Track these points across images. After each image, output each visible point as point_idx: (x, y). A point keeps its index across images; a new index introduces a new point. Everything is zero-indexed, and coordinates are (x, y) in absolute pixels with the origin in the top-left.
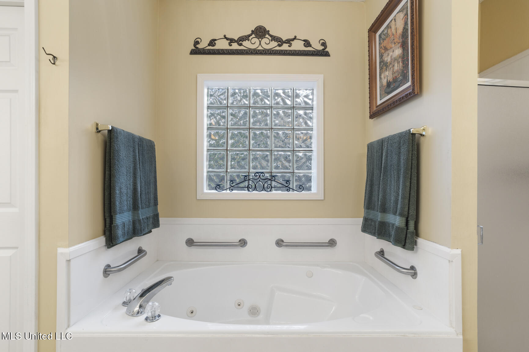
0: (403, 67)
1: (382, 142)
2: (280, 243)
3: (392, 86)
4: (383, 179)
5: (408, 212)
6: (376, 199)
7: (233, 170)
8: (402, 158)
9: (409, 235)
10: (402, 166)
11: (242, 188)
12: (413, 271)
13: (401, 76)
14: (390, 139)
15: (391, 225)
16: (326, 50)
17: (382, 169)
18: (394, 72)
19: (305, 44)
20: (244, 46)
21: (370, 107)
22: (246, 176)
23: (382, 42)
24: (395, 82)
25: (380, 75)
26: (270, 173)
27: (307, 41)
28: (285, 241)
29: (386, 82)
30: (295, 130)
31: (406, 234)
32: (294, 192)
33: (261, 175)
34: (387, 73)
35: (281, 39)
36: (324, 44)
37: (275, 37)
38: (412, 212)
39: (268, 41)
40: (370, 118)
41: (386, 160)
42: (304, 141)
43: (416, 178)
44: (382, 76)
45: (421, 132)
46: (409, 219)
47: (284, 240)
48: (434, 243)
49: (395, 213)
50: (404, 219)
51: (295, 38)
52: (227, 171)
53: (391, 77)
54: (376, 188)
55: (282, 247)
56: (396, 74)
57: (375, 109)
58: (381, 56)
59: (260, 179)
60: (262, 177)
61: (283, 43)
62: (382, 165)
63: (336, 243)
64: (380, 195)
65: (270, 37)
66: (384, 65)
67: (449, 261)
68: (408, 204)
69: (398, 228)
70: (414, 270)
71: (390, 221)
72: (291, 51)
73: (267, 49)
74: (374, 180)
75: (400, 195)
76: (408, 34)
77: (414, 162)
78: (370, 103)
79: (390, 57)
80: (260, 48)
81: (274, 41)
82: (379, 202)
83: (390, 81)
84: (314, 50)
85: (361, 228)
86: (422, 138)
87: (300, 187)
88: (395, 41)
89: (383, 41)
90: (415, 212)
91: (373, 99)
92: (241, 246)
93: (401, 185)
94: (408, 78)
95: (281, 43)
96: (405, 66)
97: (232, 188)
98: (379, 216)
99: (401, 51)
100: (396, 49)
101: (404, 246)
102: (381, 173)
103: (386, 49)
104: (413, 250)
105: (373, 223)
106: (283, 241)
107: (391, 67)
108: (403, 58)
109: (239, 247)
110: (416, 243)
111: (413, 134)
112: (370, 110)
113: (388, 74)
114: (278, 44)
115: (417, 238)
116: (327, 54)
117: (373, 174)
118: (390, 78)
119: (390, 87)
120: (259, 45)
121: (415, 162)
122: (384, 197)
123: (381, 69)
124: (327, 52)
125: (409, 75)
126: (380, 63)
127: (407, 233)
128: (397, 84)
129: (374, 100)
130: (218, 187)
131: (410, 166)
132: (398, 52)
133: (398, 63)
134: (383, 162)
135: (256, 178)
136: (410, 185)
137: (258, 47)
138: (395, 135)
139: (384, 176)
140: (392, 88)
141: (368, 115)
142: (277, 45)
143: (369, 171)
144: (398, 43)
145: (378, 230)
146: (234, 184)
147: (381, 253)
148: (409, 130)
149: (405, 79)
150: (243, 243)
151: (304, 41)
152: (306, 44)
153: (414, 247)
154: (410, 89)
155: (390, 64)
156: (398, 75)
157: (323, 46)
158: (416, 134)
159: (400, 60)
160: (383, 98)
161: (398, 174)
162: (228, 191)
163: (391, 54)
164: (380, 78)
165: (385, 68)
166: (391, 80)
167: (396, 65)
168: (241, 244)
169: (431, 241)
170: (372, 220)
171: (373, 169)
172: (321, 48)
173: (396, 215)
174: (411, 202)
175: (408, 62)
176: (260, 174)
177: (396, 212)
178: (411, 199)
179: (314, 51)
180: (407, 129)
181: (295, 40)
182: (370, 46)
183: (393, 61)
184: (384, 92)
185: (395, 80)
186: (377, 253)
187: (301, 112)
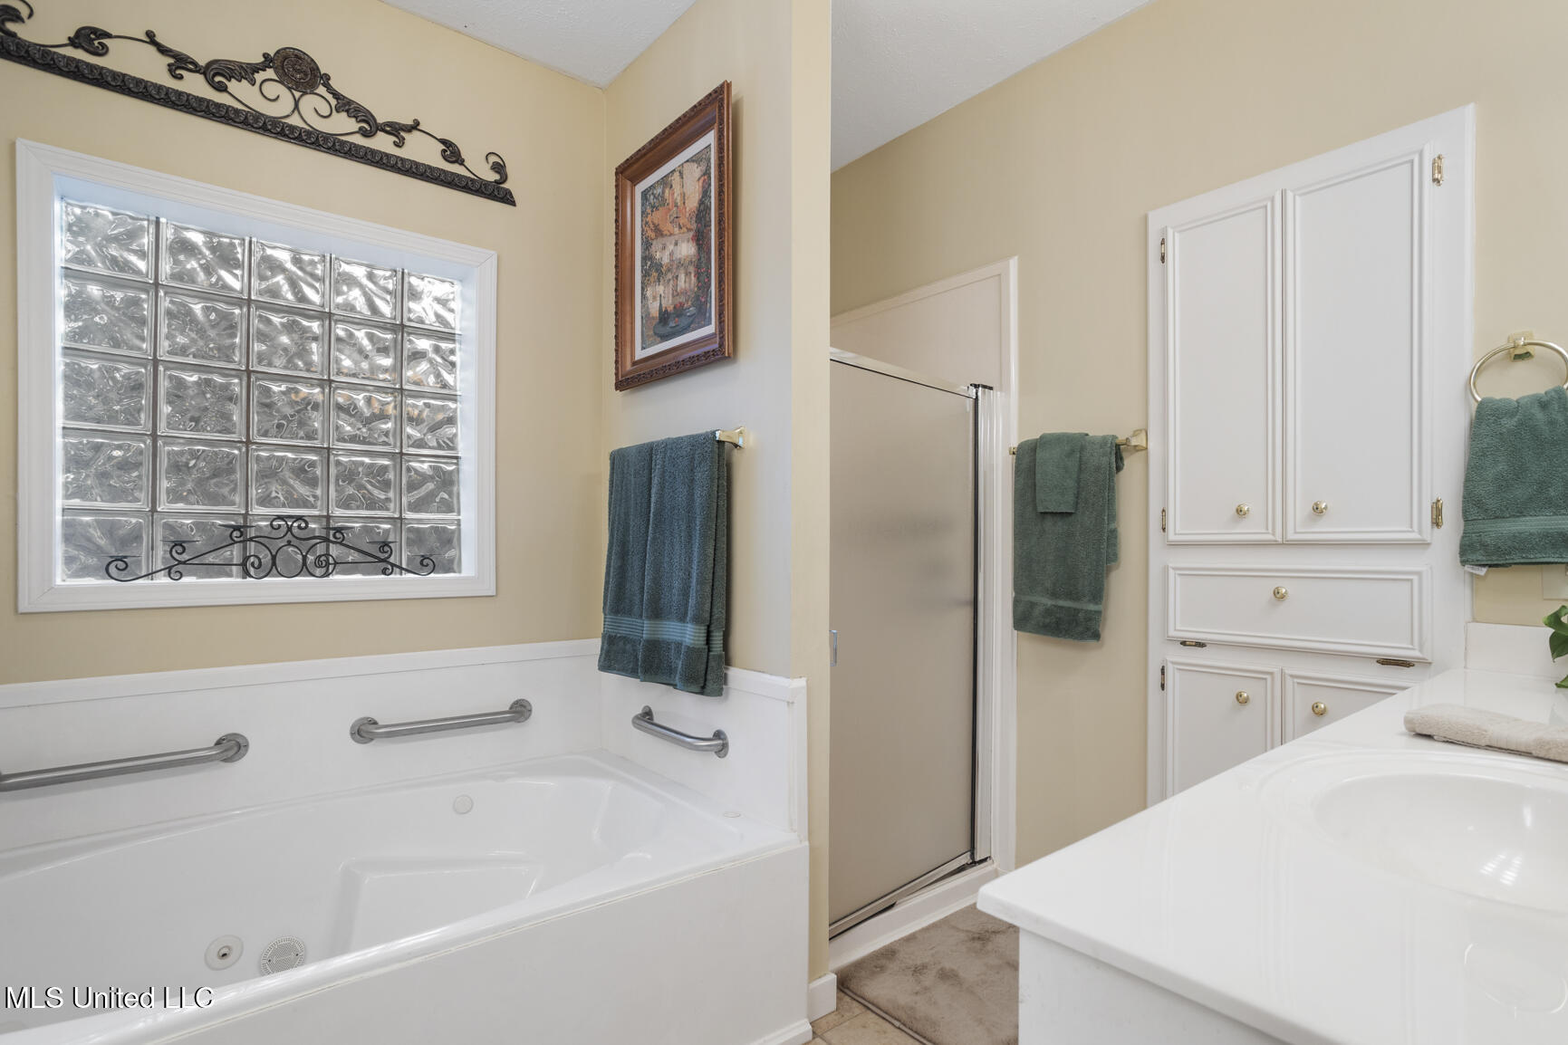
0: (699, 288)
1: (649, 453)
2: (364, 731)
3: (672, 324)
4: (654, 539)
5: (711, 612)
6: (636, 588)
7: (181, 505)
8: (698, 492)
9: (712, 664)
10: (698, 511)
11: (222, 568)
12: (720, 742)
13: (693, 305)
14: (671, 446)
15: (673, 646)
16: (505, 186)
17: (651, 515)
18: (676, 291)
19: (444, 151)
20: (237, 99)
21: (617, 362)
22: (236, 528)
23: (649, 210)
24: (679, 316)
25: (643, 289)
26: (325, 520)
27: (450, 146)
28: (380, 723)
29: (658, 309)
30: (406, 393)
31: (707, 662)
32: (404, 576)
33: (295, 524)
34: (660, 289)
35: (369, 117)
36: (499, 168)
37: (350, 102)
38: (719, 613)
39: (325, 110)
40: (616, 389)
41: (661, 496)
42: (434, 428)
43: (725, 539)
44: (649, 293)
45: (735, 441)
46: (712, 628)
47: (376, 719)
48: (760, 674)
49: (682, 619)
50: (703, 629)
51: (415, 126)
52: (153, 510)
53: (670, 301)
54: (634, 561)
55: (373, 742)
56: (682, 299)
57: (629, 367)
58: (647, 244)
59: (289, 536)
60: (295, 531)
61: (377, 129)
62: (649, 507)
63: (530, 711)
64: (647, 579)
65: (331, 96)
66: (654, 270)
67: (788, 702)
68: (710, 596)
69: (691, 651)
70: (722, 739)
71: (671, 637)
72: (403, 160)
73: (322, 132)
74: (629, 542)
75: (694, 575)
76: (710, 218)
77: (721, 503)
78: (616, 351)
79: (667, 253)
80: (295, 121)
81: (344, 114)
82: (645, 594)
83: (666, 311)
84: (473, 177)
85: (599, 661)
86: (735, 451)
87: (425, 562)
88: (682, 221)
89: (652, 211)
90: (724, 611)
91: (625, 341)
92: (225, 760)
93: (696, 554)
94: (708, 315)
95: (371, 127)
96: (703, 286)
97: (174, 569)
98: (646, 629)
99: (693, 249)
100: (683, 242)
101: (703, 691)
102: (648, 525)
103: (659, 232)
104: (720, 694)
105: (628, 647)
106: (375, 723)
107: (671, 277)
108: (698, 267)
109: (216, 762)
110: (724, 679)
111: (721, 443)
112: (617, 369)
113: (662, 292)
114: (360, 129)
115: (727, 669)
116: (507, 199)
117: (626, 529)
118: (668, 304)
119: (666, 323)
120: (293, 111)
121: (723, 503)
122: (657, 581)
123: (646, 274)
124: (508, 193)
125: (710, 307)
126: (644, 259)
127: (708, 659)
128: (684, 322)
129: (628, 344)
130: (119, 565)
131: (715, 511)
132: (687, 249)
133: (688, 274)
134: (653, 500)
135: (275, 534)
136: (715, 554)
137: (288, 116)
138: (682, 438)
139: (655, 532)
140: (671, 327)
141: (611, 380)
142: (357, 130)
143: (616, 518)
144: (689, 230)
145: (644, 661)
146: (185, 557)
147: (647, 715)
148: (714, 433)
149: (701, 317)
150: (232, 747)
151: (443, 142)
152: (448, 153)
153: (722, 689)
154: (715, 342)
155: (669, 270)
156: (687, 301)
157: (497, 172)
158: (726, 444)
159: (692, 269)
160: (650, 346)
161: (690, 529)
162: (162, 580)
163: (671, 247)
164: (644, 297)
165: (655, 274)
166: (670, 309)
167: (682, 277)
168: (226, 751)
169: (755, 671)
170: (625, 639)
171: (627, 514)
172: (492, 177)
173: (684, 622)
174: (715, 591)
175: (710, 280)
176: (290, 523)
177: (686, 613)
178: (716, 584)
179: (472, 180)
180: (709, 429)
181: (415, 133)
182: (619, 210)
183: (675, 266)
184: (652, 333)
185: (679, 310)
186: (637, 717)
187: (424, 344)
